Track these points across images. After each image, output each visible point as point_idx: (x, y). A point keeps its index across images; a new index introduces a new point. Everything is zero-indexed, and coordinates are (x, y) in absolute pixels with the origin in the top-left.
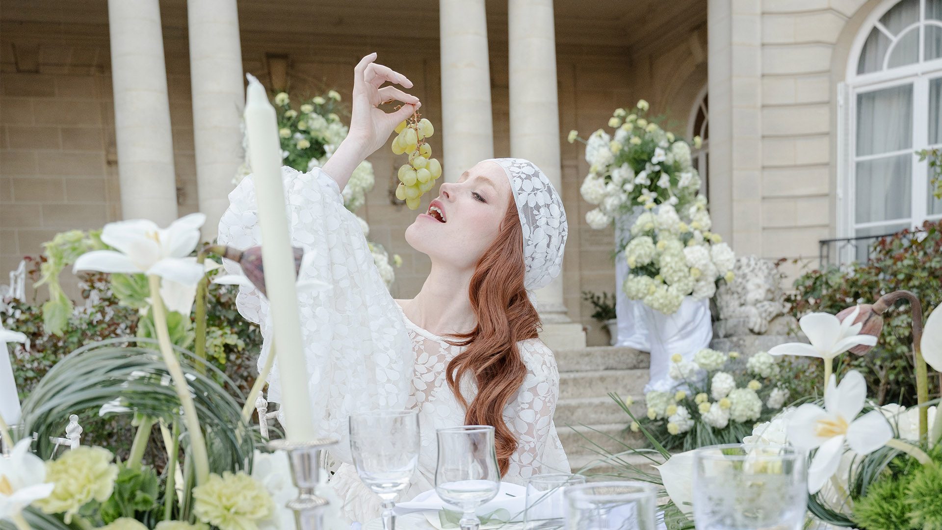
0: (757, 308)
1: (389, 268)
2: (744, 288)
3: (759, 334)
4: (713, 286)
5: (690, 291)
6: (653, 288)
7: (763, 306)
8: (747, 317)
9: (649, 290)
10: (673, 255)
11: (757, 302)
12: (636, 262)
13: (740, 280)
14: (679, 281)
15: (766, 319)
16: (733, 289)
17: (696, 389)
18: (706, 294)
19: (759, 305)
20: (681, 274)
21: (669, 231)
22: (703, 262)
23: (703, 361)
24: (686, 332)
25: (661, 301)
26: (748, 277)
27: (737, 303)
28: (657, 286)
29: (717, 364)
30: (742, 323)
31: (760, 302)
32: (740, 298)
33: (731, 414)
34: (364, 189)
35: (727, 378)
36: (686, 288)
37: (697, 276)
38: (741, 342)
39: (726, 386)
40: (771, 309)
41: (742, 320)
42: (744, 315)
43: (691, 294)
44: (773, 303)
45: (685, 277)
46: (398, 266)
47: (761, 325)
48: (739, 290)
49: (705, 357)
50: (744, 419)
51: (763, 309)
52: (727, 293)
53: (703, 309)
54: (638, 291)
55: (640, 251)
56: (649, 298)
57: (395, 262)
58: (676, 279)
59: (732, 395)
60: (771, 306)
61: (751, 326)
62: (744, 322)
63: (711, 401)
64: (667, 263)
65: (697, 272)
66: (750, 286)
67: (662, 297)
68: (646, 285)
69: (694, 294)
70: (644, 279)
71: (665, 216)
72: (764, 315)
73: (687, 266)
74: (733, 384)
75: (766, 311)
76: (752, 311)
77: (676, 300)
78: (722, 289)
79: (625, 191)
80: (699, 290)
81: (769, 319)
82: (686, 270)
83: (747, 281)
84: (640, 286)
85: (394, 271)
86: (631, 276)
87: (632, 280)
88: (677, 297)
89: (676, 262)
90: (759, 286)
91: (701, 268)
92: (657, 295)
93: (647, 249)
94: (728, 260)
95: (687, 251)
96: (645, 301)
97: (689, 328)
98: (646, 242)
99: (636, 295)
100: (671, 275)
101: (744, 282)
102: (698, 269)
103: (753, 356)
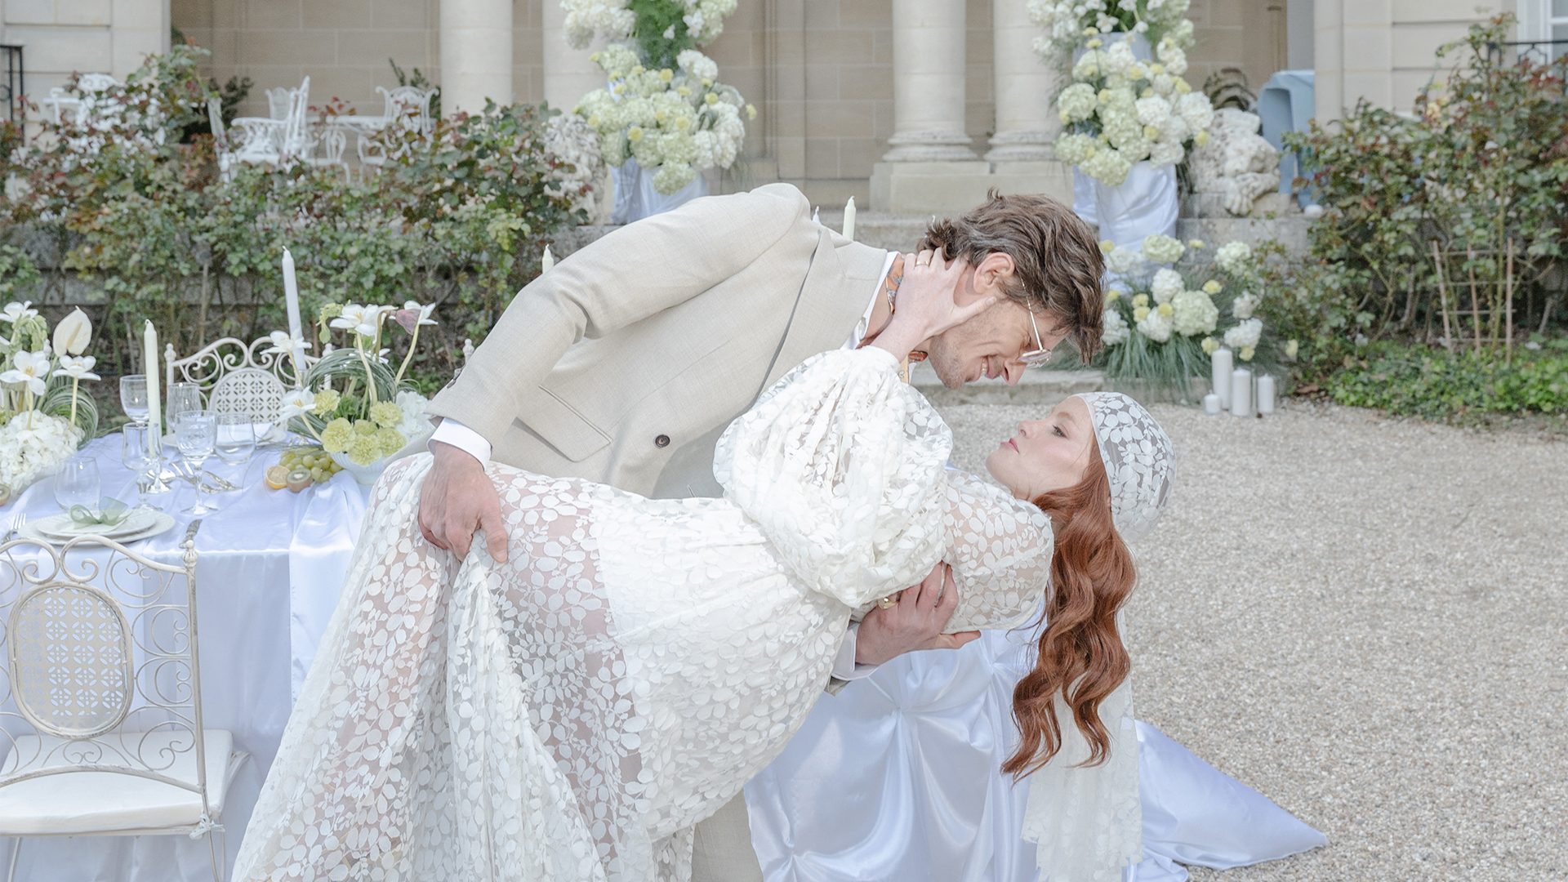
0: (1237, 182)
1: (738, 121)
2: (1222, 154)
3: (1239, 216)
4: (1181, 150)
5: (1144, 156)
6: (1091, 151)
7: (1244, 180)
8: (1224, 192)
9: (1086, 152)
10: (1119, 110)
11: (1237, 173)
12: (1070, 116)
13: (1218, 142)
14: (1127, 142)
15: (1248, 196)
16: (1210, 153)
17: (1134, 287)
18: (1169, 160)
19: (1239, 178)
20: (1131, 134)
21: (1121, 75)
22: (1161, 119)
23: (1151, 250)
24: (1141, 208)
25: (1100, 169)
26: (1228, 140)
27: (1213, 172)
28: (1097, 149)
29: (1171, 255)
30: (1215, 201)
31: (1242, 173)
32: (1218, 165)
33: (1174, 323)
34: (723, 16)
35: (1171, 277)
36: (1137, 151)
37: (1154, 137)
38: (1211, 227)
39: (1169, 286)
40: (1255, 184)
41: (1216, 195)
42: (1220, 190)
43: (1148, 158)
44: (1259, 176)
45: (1136, 138)
46: (751, 118)
47: (1241, 205)
48: (1217, 155)
49: (1154, 246)
50: (1191, 332)
51: (1244, 183)
52: (1202, 159)
53: (1165, 179)
54: (1073, 153)
55: (1074, 103)
56: (1086, 164)
57: (747, 115)
58: (1123, 140)
59: (1177, 300)
60: (1256, 179)
61: (1228, 204)
62: (1219, 199)
63: (1152, 304)
64: (1111, 120)
65: (1153, 131)
66: (1230, 151)
67: (1101, 164)
68: (1083, 146)
69: (1152, 159)
70: (1081, 139)
71: (1115, 56)
72: (1245, 191)
73: (1140, 124)
74: (1181, 285)
75: (1247, 186)
76: (1230, 184)
77: (1119, 169)
78: (1196, 153)
79: (1076, 16)
80: (1159, 154)
81: (1252, 196)
82: (1138, 128)
83: (1227, 144)
84: (1075, 147)
85: (745, 126)
86: (1064, 135)
87: (1065, 139)
88: (1122, 164)
89: (1123, 119)
90: (1241, 152)
91: (1158, 126)
92: (1094, 161)
93: (1084, 100)
94: (1202, 115)
95: (1139, 103)
96: (1081, 167)
97: (1144, 204)
98: (1084, 91)
99: (1071, 159)
100: (1115, 135)
101: (1223, 145)
102: (1154, 127)
103: (1224, 246)
